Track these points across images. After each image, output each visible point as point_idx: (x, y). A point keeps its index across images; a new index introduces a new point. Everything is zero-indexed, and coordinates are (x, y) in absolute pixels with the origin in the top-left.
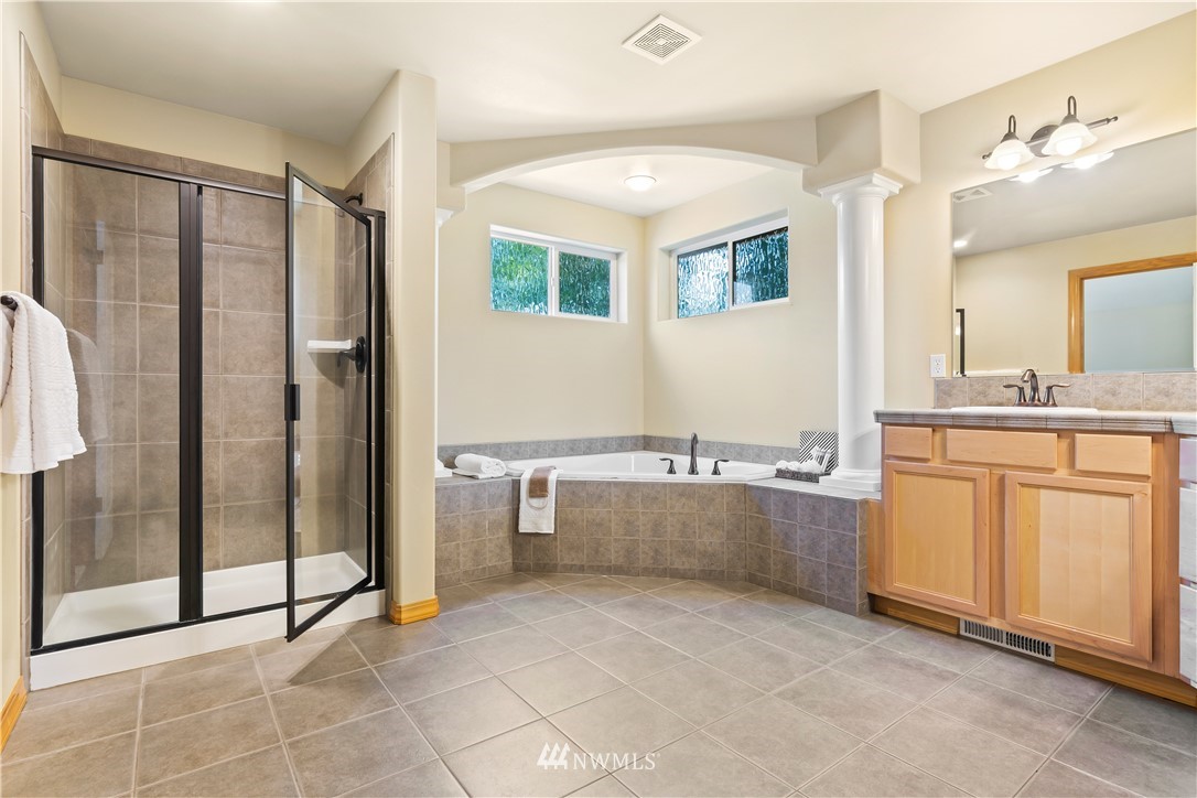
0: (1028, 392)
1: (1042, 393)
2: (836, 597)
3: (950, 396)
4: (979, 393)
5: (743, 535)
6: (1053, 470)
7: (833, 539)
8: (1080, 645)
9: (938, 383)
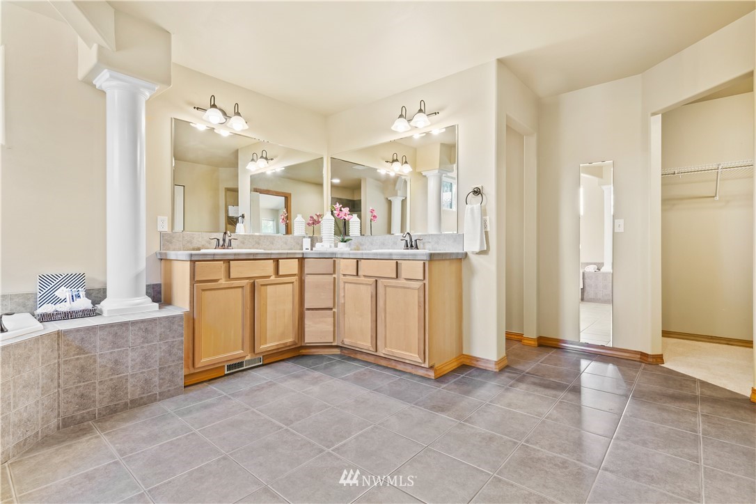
0: (221, 243)
1: (226, 244)
2: (166, 390)
3: (171, 243)
4: (188, 242)
5: (56, 384)
6: (269, 277)
7: (164, 348)
8: (278, 349)
9: (162, 235)
